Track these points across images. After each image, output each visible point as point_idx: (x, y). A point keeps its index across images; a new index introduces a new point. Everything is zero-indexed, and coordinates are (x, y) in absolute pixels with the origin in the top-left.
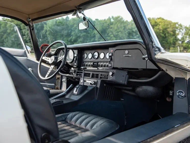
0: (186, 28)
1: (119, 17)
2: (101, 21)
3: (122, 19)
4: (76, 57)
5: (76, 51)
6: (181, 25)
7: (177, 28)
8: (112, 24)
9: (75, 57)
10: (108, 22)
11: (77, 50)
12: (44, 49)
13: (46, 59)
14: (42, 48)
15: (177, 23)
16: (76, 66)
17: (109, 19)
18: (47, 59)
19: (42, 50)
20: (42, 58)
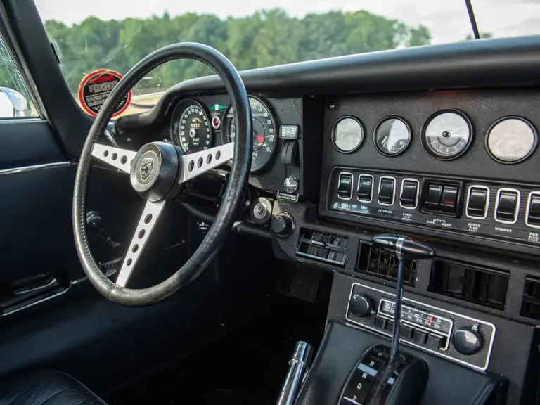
0: (413, 31)
1: (276, 10)
2: (240, 20)
3: (284, 13)
4: (295, 140)
5: (292, 108)
6: (402, 26)
7: (395, 31)
8: (263, 25)
9: (288, 141)
10: (255, 23)
11: (299, 101)
12: (96, 98)
13: (110, 155)
14: (86, 92)
15: (396, 21)
16: (294, 194)
17: (257, 15)
18: (119, 158)
19: (91, 104)
20: (89, 153)
